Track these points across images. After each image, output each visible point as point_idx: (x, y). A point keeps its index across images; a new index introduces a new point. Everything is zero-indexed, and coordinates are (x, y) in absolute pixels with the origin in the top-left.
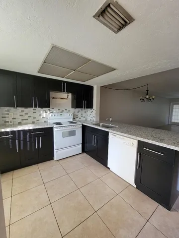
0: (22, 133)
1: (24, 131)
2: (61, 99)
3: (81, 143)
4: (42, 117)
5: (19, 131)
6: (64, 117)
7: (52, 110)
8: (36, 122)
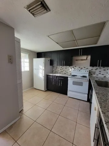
0: (55, 77)
1: (56, 76)
2: (82, 60)
3: (88, 93)
4: (69, 71)
5: (55, 76)
6: (81, 72)
7: (75, 68)
8: (66, 73)
